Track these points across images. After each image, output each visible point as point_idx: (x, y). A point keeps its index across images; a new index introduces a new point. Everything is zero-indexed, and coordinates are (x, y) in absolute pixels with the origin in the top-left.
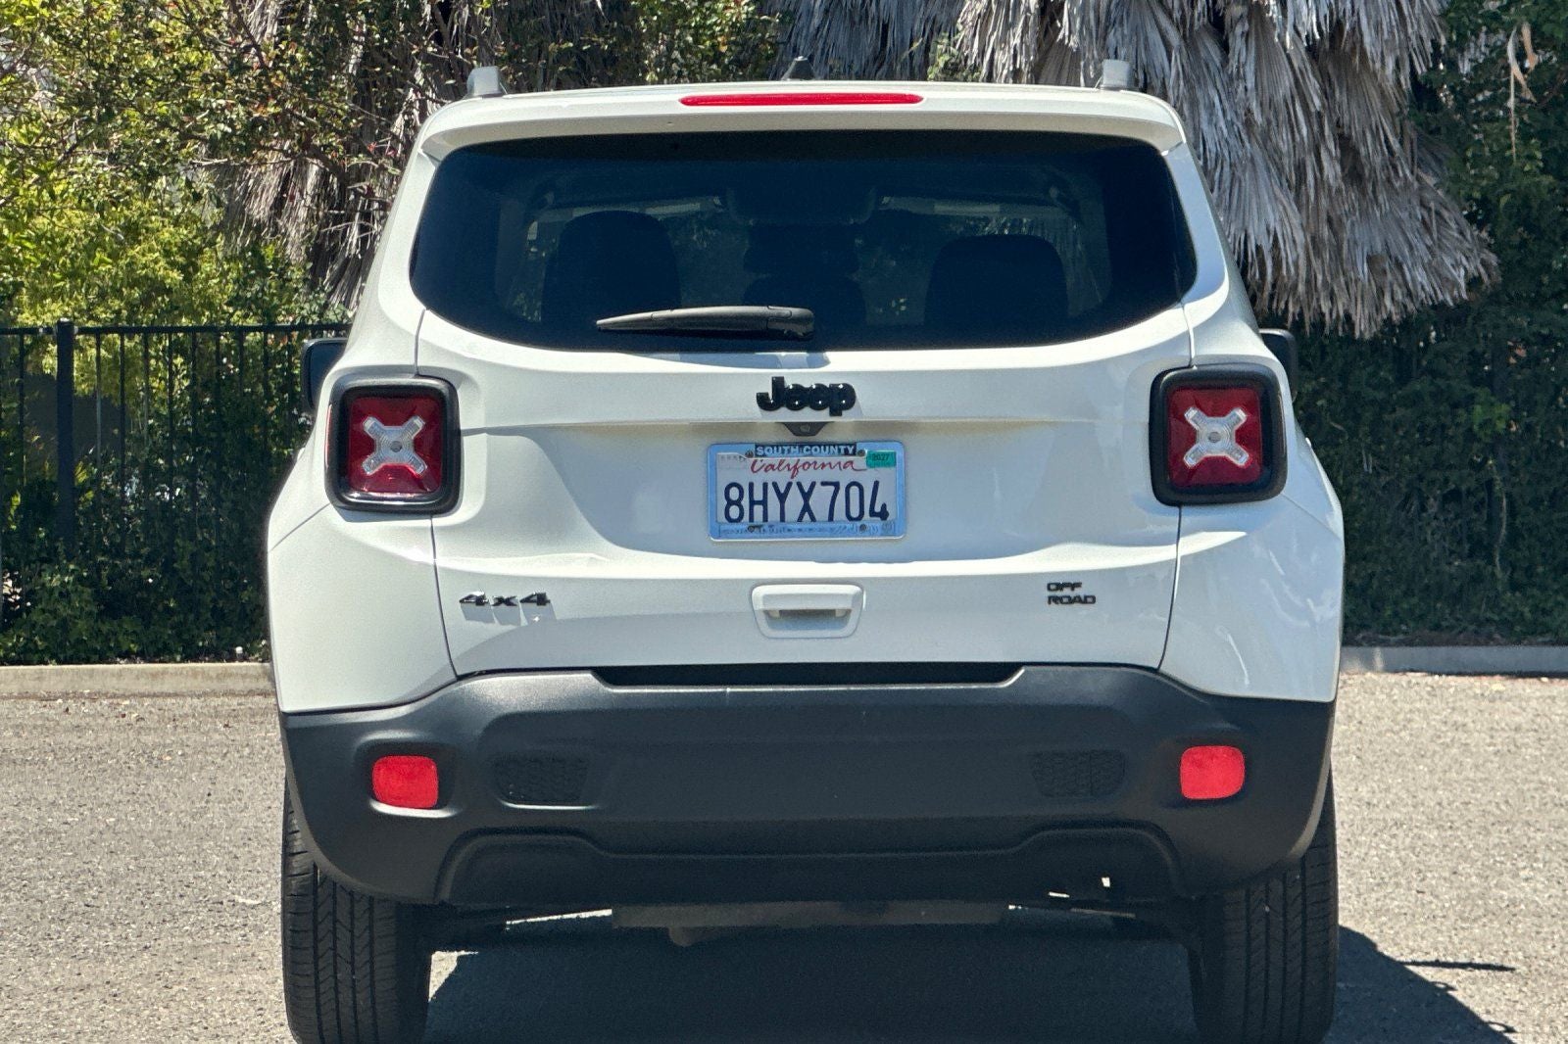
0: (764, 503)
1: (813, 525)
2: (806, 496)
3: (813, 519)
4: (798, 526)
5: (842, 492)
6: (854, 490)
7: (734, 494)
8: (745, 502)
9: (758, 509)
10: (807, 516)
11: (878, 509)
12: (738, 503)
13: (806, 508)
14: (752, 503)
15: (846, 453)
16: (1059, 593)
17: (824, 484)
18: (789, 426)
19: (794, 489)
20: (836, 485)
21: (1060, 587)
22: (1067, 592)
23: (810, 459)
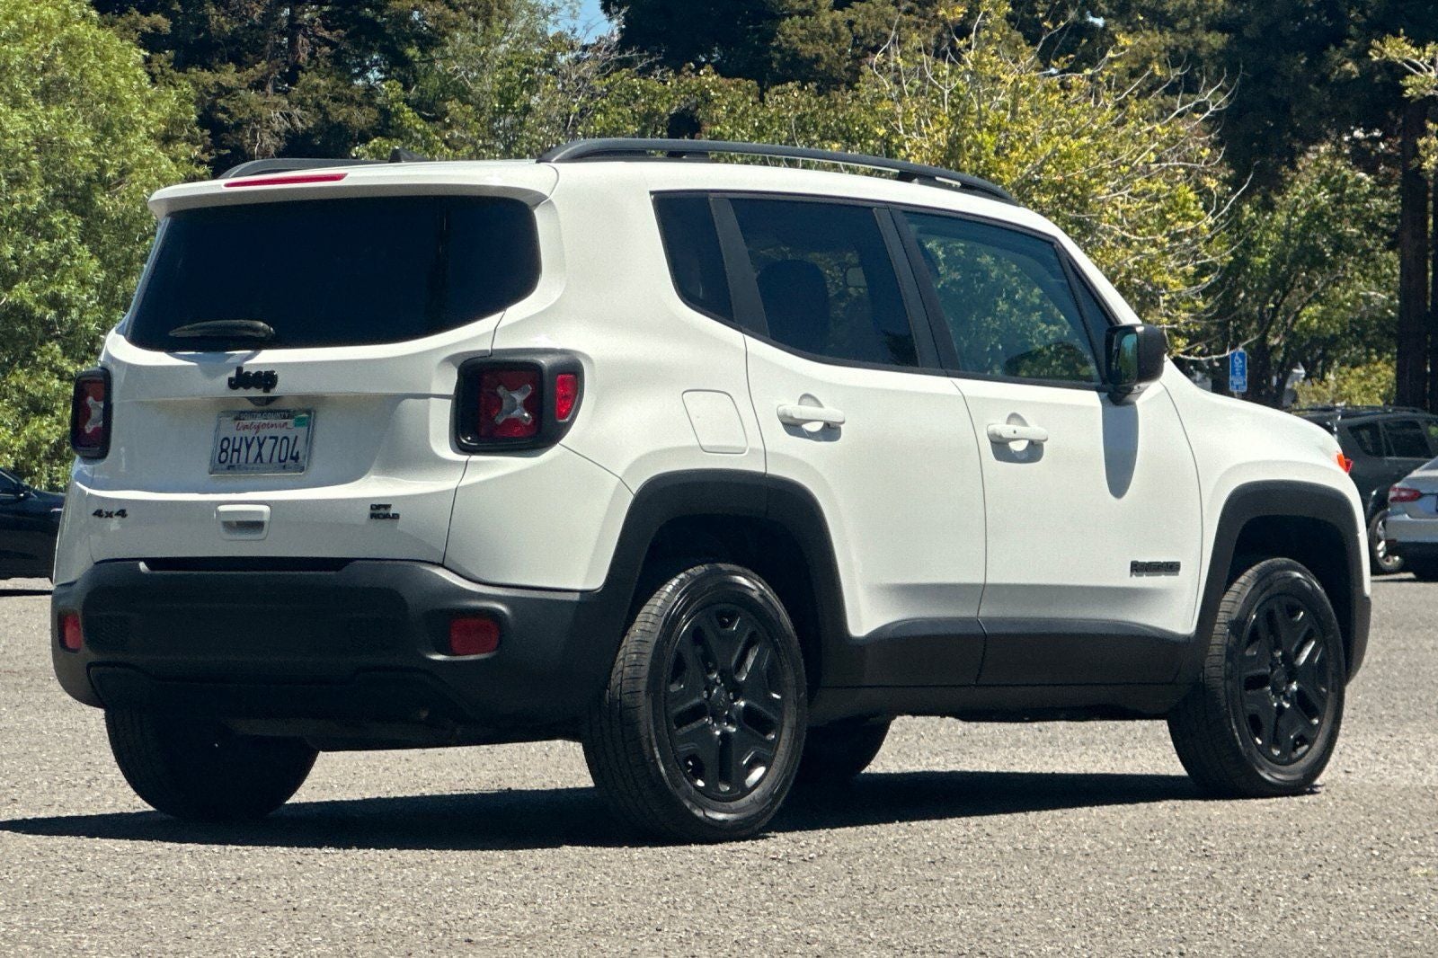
0: (239, 451)
1: (262, 466)
2: (261, 446)
3: (262, 461)
4: (255, 466)
5: (279, 444)
6: (285, 441)
7: (226, 444)
8: (230, 451)
9: (236, 454)
10: (259, 460)
11: (294, 454)
12: (226, 451)
13: (260, 455)
14: (234, 450)
15: (284, 418)
16: (377, 512)
17: (271, 438)
18: (250, 399)
19: (256, 441)
20: (276, 438)
21: (379, 507)
22: (382, 511)
23: (266, 421)
